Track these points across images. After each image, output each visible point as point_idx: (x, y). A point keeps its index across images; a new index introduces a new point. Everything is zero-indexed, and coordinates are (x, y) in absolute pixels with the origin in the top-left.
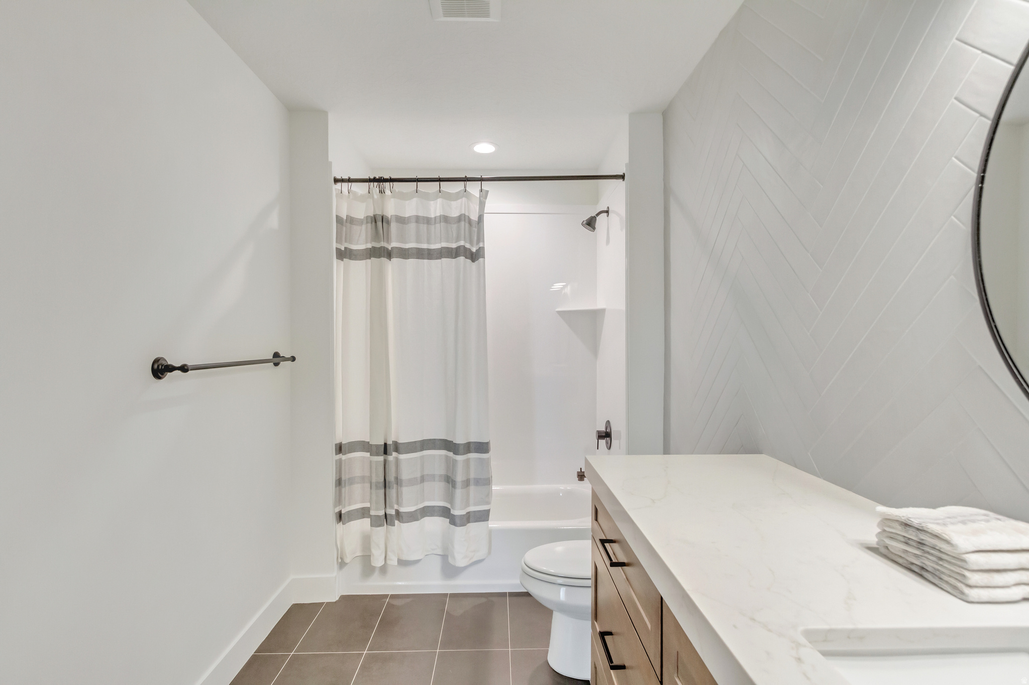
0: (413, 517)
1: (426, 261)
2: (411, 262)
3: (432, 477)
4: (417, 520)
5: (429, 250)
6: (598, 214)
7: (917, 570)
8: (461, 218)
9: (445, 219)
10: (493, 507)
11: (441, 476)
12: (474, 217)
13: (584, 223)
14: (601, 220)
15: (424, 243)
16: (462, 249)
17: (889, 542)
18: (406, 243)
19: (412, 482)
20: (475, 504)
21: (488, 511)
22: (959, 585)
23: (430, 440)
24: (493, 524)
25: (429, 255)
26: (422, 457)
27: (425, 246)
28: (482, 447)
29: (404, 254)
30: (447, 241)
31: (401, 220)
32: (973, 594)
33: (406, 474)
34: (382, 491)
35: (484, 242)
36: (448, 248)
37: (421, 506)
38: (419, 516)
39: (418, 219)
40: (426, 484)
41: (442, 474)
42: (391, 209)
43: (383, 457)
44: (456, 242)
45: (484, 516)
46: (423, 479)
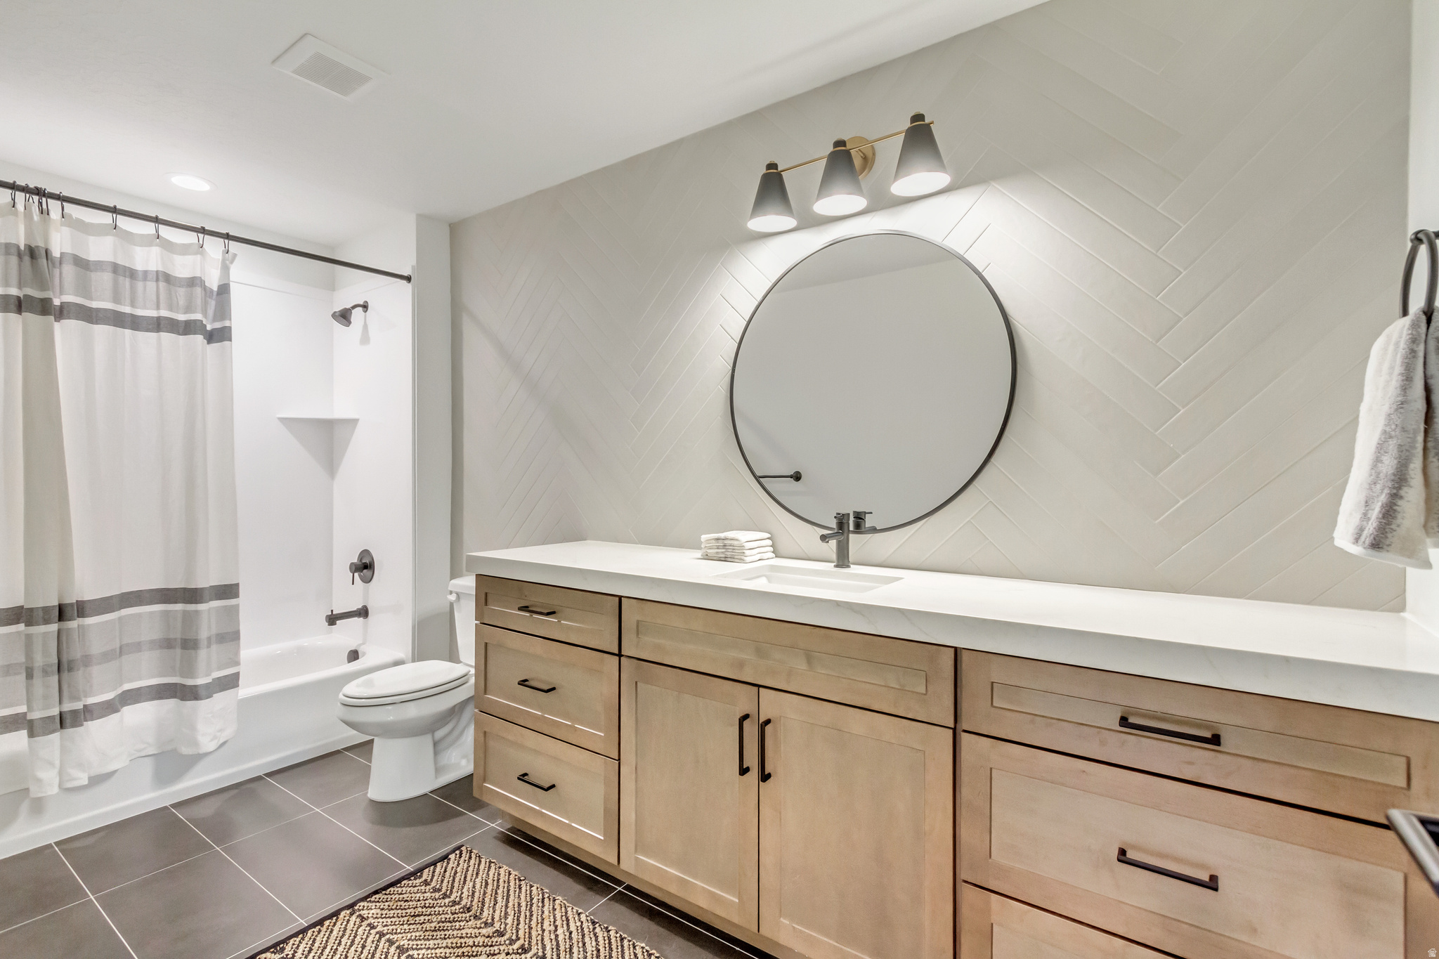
0: (110, 708)
1: (128, 332)
2: (102, 332)
3: (138, 647)
4: (117, 711)
5: (132, 315)
6: (354, 307)
7: (723, 559)
8: (193, 282)
9: (167, 278)
10: (242, 669)
11: (152, 642)
12: (213, 284)
13: (337, 314)
14: (357, 314)
15: (125, 305)
16: (198, 324)
17: (709, 551)
18: (91, 299)
19: (107, 657)
20: (219, 669)
21: (238, 674)
22: (742, 557)
23: (132, 593)
24: (244, 691)
25: (135, 323)
26: (120, 618)
27: (127, 309)
28: (228, 591)
29: (89, 316)
30: (171, 310)
31: (82, 264)
32: (748, 559)
33: (96, 646)
34: (56, 678)
35: (230, 320)
36: (173, 319)
37: (119, 691)
38: (119, 707)
39: (116, 268)
40: (124, 658)
41: (155, 638)
42: (60, 242)
43: (57, 624)
44: (185, 313)
45: (231, 682)
46: (122, 651)
